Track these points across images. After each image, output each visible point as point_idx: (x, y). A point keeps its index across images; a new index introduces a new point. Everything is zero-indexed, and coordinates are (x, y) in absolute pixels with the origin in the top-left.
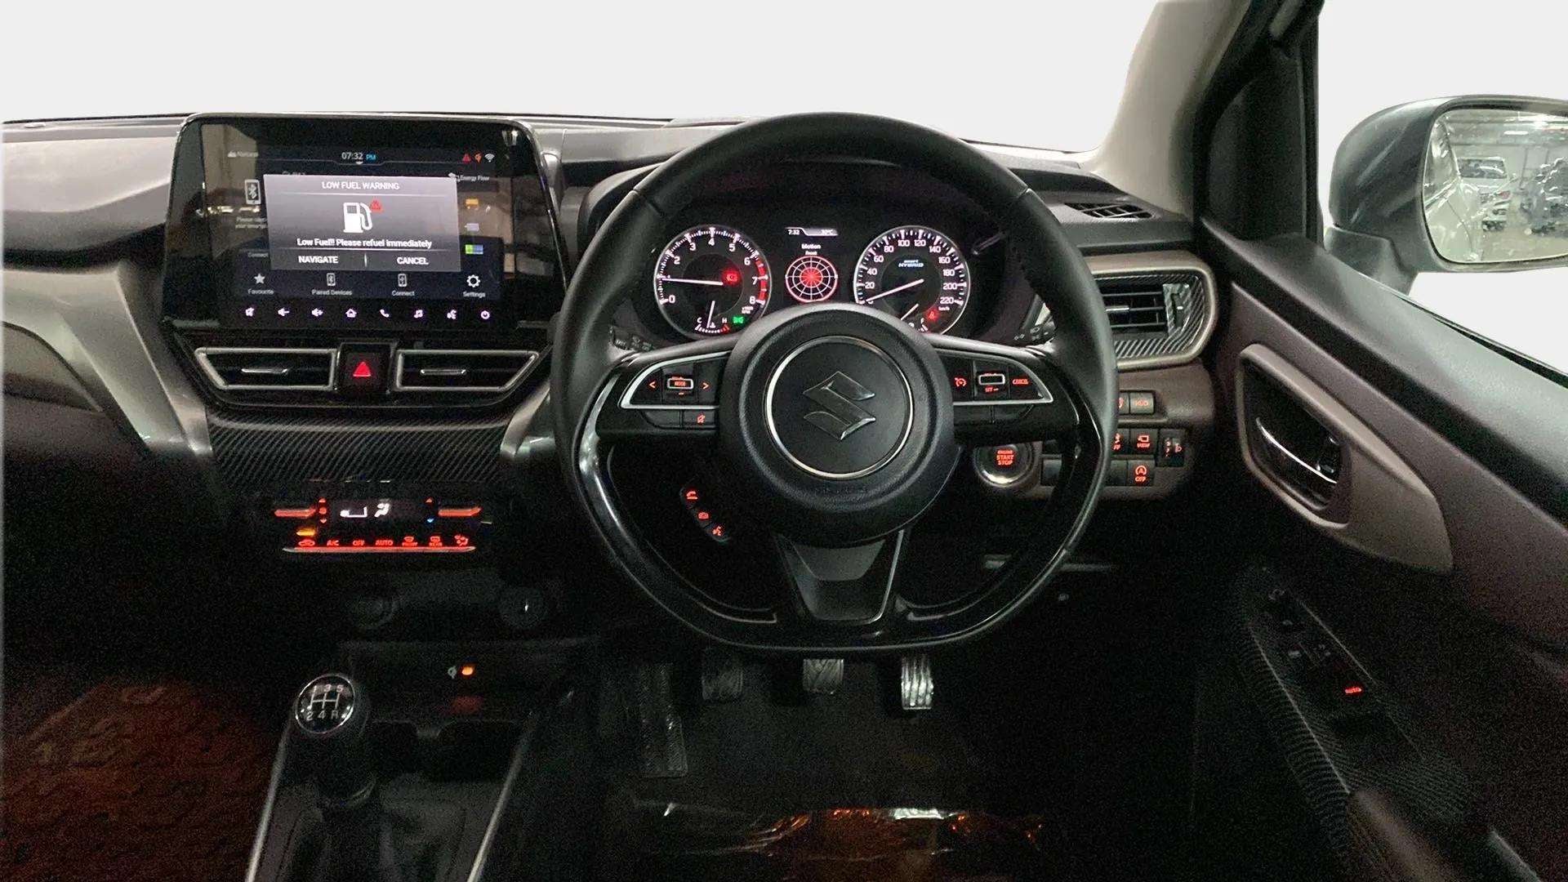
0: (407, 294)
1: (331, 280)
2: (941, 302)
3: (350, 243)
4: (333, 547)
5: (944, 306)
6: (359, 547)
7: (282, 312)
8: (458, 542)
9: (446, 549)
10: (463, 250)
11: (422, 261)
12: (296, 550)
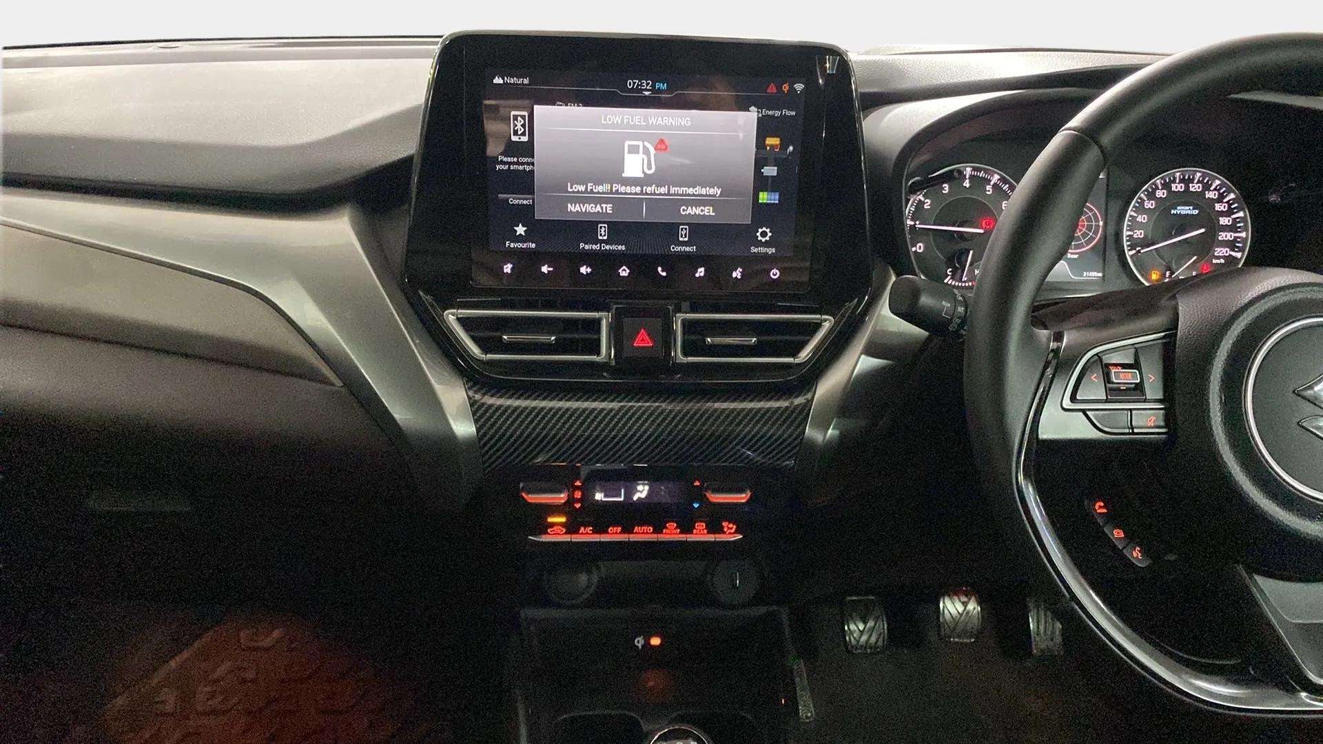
0: (688, 249)
1: (603, 233)
2: (1216, 254)
3: (628, 189)
4: (586, 536)
5: (1218, 258)
6: (614, 535)
7: (545, 269)
8: (725, 529)
9: (711, 538)
10: (756, 197)
11: (708, 211)
12: (544, 538)
